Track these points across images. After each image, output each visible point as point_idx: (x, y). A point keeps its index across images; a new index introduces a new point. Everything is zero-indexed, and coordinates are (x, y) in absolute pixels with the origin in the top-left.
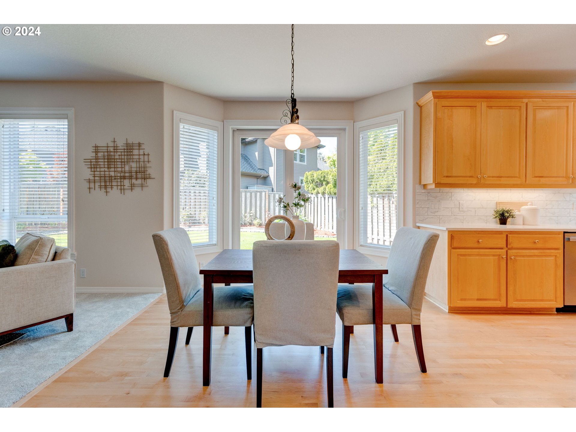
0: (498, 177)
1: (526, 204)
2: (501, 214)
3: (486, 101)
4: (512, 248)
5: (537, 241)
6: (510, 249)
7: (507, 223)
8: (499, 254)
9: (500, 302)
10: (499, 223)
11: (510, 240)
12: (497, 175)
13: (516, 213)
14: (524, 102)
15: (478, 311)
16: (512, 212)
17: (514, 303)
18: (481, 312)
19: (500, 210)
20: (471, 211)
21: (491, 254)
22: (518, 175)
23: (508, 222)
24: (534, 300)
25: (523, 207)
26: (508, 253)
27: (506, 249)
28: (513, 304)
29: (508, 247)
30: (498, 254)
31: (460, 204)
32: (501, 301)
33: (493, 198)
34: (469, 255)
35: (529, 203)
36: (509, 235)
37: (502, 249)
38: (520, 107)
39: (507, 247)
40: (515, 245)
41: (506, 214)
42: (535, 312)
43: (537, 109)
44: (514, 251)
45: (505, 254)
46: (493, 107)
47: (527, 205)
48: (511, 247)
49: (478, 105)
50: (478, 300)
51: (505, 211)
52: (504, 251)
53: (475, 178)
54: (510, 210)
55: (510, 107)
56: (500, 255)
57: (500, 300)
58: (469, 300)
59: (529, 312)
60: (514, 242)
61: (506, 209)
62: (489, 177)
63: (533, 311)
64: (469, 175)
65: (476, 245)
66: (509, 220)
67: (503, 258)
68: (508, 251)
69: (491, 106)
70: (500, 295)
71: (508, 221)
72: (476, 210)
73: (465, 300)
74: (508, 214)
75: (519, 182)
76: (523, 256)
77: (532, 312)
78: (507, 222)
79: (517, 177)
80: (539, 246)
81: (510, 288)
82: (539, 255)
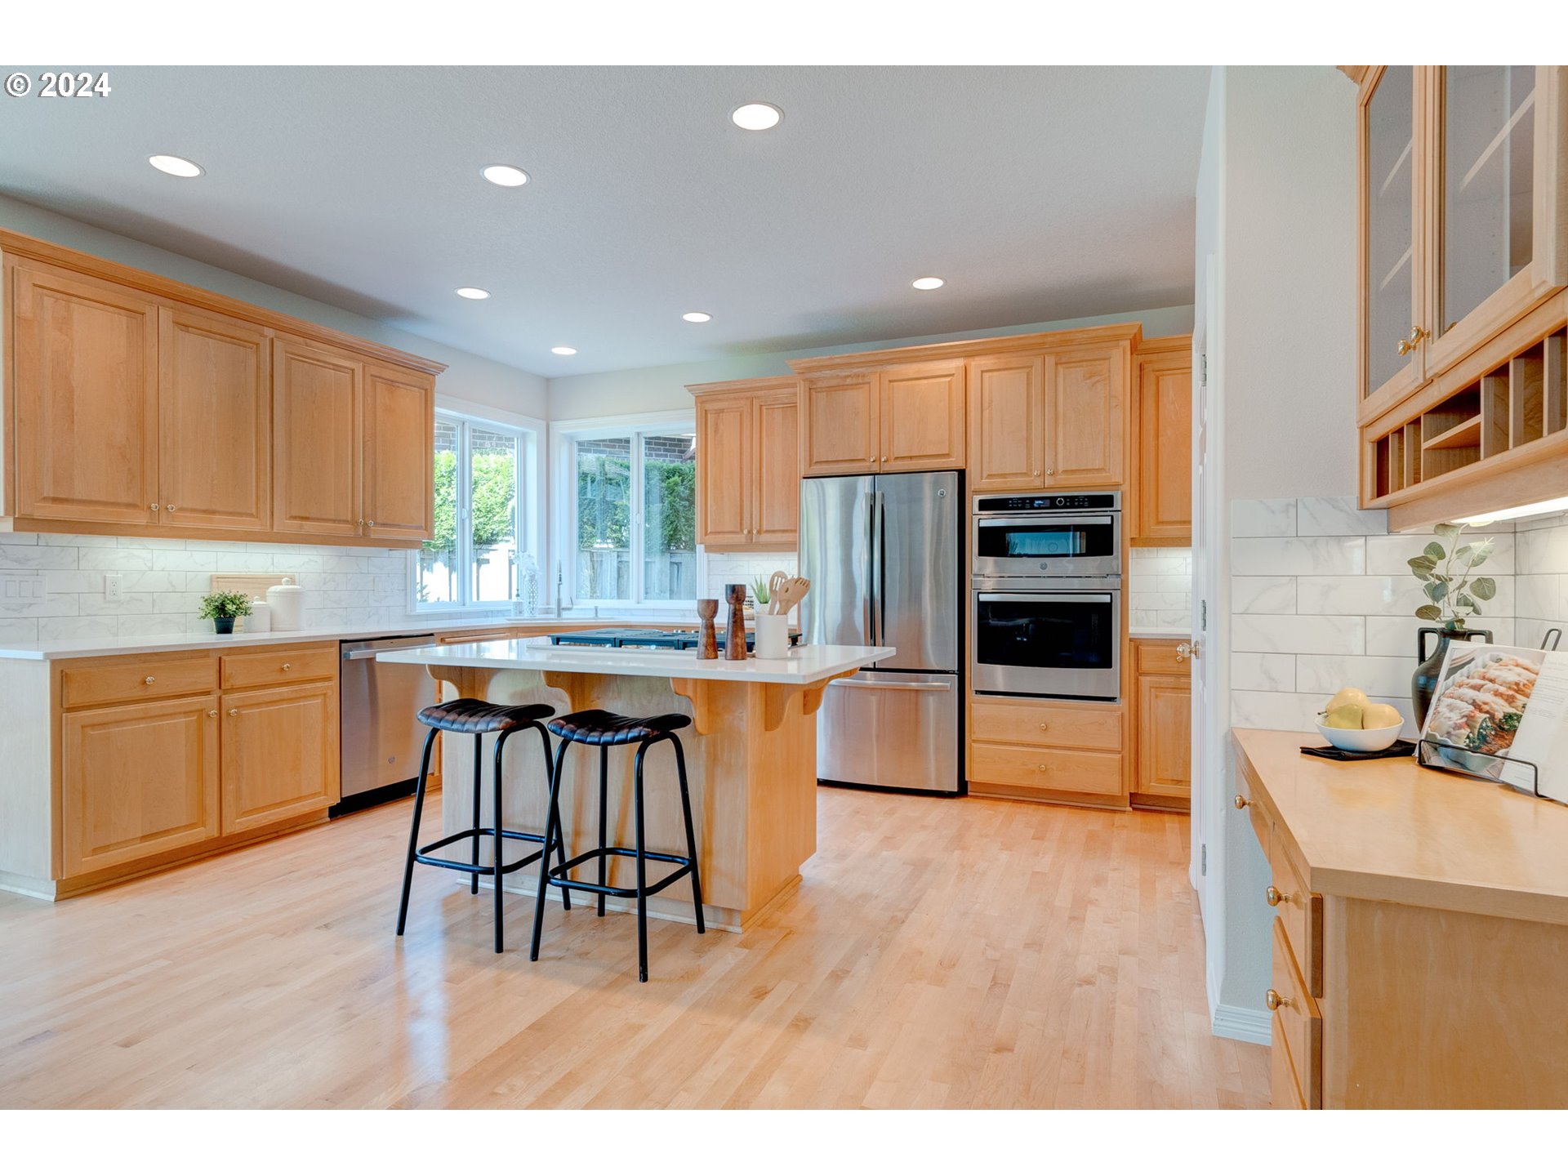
0: (205, 511)
1: (277, 580)
2: (217, 607)
3: (172, 308)
4: (233, 690)
5: (285, 666)
6: (226, 692)
7: (234, 629)
8: (200, 708)
9: (203, 828)
10: (215, 630)
11: (227, 670)
12: (204, 508)
13: (255, 603)
14: (266, 337)
15: (148, 869)
16: (245, 599)
17: (238, 820)
18: (158, 869)
19: (217, 597)
20: (141, 600)
21: (178, 710)
22: (254, 511)
23: (236, 626)
24: (281, 804)
25: (274, 588)
26: (223, 701)
27: (218, 692)
28: (237, 825)
29: (223, 687)
30: (198, 707)
31: (108, 582)
32: (205, 827)
33: (202, 565)
34: (118, 722)
35: (284, 580)
36: (224, 658)
37: (208, 693)
38: (257, 344)
39: (220, 688)
40: (239, 682)
41: (230, 607)
42: (287, 831)
43: (295, 359)
44: (236, 695)
45: (216, 704)
46: (190, 329)
47: (281, 584)
48: (229, 687)
49: (150, 312)
50: (144, 838)
51: (228, 599)
52: (213, 698)
53: (143, 510)
54: (241, 596)
55: (232, 338)
56: (202, 710)
57: (204, 825)
58: (119, 844)
59: (275, 835)
60: (236, 673)
61: (232, 595)
62: (181, 509)
63: (284, 830)
64: (124, 499)
65: (138, 693)
66: (239, 621)
67: (209, 716)
68: (223, 696)
69: (187, 323)
70: (202, 809)
71: (235, 624)
72: (154, 597)
73: (105, 848)
74: (235, 607)
75: (257, 528)
76: (258, 705)
77: (280, 833)
78: (232, 627)
79: (251, 515)
80: (290, 676)
81: (229, 787)
82: (292, 696)
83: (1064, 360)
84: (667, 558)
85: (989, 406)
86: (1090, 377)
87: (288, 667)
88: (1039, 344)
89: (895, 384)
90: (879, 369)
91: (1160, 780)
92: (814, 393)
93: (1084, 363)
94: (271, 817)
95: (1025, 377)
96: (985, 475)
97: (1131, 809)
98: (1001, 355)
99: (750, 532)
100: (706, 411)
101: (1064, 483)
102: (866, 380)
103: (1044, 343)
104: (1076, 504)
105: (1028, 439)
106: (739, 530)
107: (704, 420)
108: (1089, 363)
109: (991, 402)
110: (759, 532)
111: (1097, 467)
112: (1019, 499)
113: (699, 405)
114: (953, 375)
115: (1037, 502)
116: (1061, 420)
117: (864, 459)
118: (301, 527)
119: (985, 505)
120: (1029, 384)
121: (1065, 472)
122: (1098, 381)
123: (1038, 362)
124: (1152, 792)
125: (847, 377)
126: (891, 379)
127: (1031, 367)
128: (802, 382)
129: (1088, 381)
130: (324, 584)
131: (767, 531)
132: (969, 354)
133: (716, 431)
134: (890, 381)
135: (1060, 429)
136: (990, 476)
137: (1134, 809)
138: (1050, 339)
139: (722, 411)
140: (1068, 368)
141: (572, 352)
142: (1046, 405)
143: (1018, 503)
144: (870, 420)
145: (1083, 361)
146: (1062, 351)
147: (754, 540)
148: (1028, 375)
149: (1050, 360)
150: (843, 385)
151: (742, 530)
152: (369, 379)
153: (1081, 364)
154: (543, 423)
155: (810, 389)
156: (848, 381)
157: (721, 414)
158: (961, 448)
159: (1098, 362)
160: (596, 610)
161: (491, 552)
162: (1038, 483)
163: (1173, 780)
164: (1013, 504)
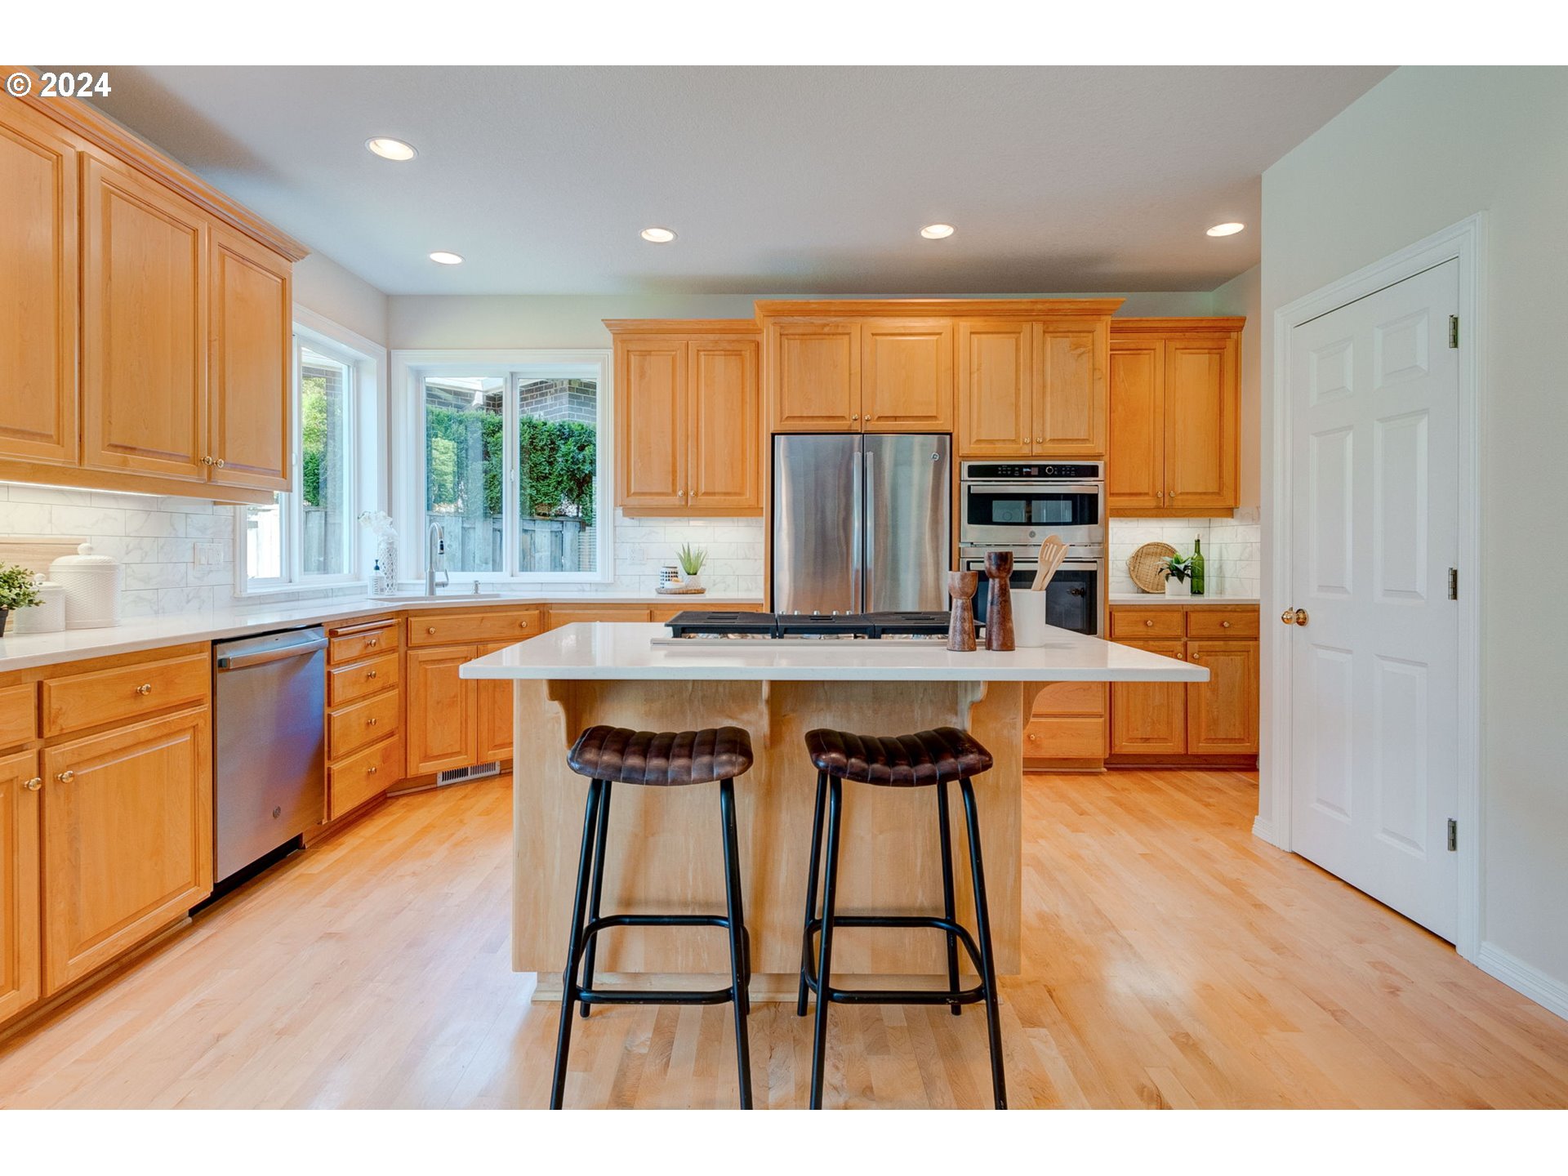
4: (60, 738)
5: (144, 688)
6: (50, 742)
7: (7, 629)
9: (17, 990)
11: (51, 704)
13: (40, 583)
14: (72, 147)
17: (69, 963)
22: (52, 432)
23: (11, 624)
25: (64, 560)
26: (45, 759)
27: (38, 745)
29: (45, 735)
36: (45, 684)
37: (22, 748)
38: (59, 156)
39: (41, 737)
40: (70, 722)
41: (7, 593)
43: (114, 193)
44: (65, 747)
45: (34, 766)
47: (79, 554)
48: (55, 734)
52: (30, 756)
55: (19, 134)
56: (14, 779)
57: (19, 985)
60: (66, 707)
61: (6, 571)
66: (16, 616)
67: (24, 788)
68: (46, 750)
70: (14, 959)
75: (58, 460)
76: (100, 757)
79: (48, 438)
80: (149, 704)
82: (151, 736)
83: (1051, 329)
84: (490, 523)
85: (978, 370)
86: (1076, 348)
87: (148, 690)
88: (1026, 311)
89: (878, 338)
90: (860, 320)
91: (1132, 740)
92: (786, 341)
93: (1070, 334)
94: (123, 942)
95: (1014, 343)
96: (974, 440)
97: (1105, 770)
98: (986, 318)
99: (686, 494)
100: (628, 351)
101: (1051, 452)
102: (847, 331)
103: (1032, 310)
104: (1063, 473)
105: (1017, 406)
106: (670, 490)
107: (626, 362)
108: (1075, 334)
109: (980, 365)
110: (696, 494)
111: (1082, 438)
112: (1009, 466)
113: (619, 344)
114: (940, 334)
115: (1025, 470)
116: (1048, 390)
117: (843, 417)
118: (125, 463)
119: (974, 471)
120: (1017, 349)
121: (1052, 440)
122: (1083, 353)
123: (1026, 327)
124: (1125, 751)
125: (825, 325)
126: (874, 332)
127: (1019, 333)
128: (771, 328)
129: (1074, 352)
130: (127, 554)
131: (706, 494)
132: (956, 314)
133: (642, 375)
134: (873, 334)
135: (1048, 399)
136: (979, 441)
137: (1109, 769)
138: (1039, 307)
139: (649, 353)
140: (1054, 337)
141: (456, 260)
142: (1035, 373)
143: (1007, 470)
144: (850, 374)
145: (1068, 332)
146: (1050, 320)
147: (689, 504)
148: (1017, 340)
149: (1038, 328)
150: (820, 334)
151: (674, 492)
152: (216, 250)
153: (1067, 334)
154: (384, 351)
155: (781, 335)
156: (826, 330)
157: (648, 357)
158: (949, 411)
159: (1082, 334)
160: (477, 585)
161: (260, 513)
162: (1026, 451)
163: (1141, 739)
164: (1002, 471)
